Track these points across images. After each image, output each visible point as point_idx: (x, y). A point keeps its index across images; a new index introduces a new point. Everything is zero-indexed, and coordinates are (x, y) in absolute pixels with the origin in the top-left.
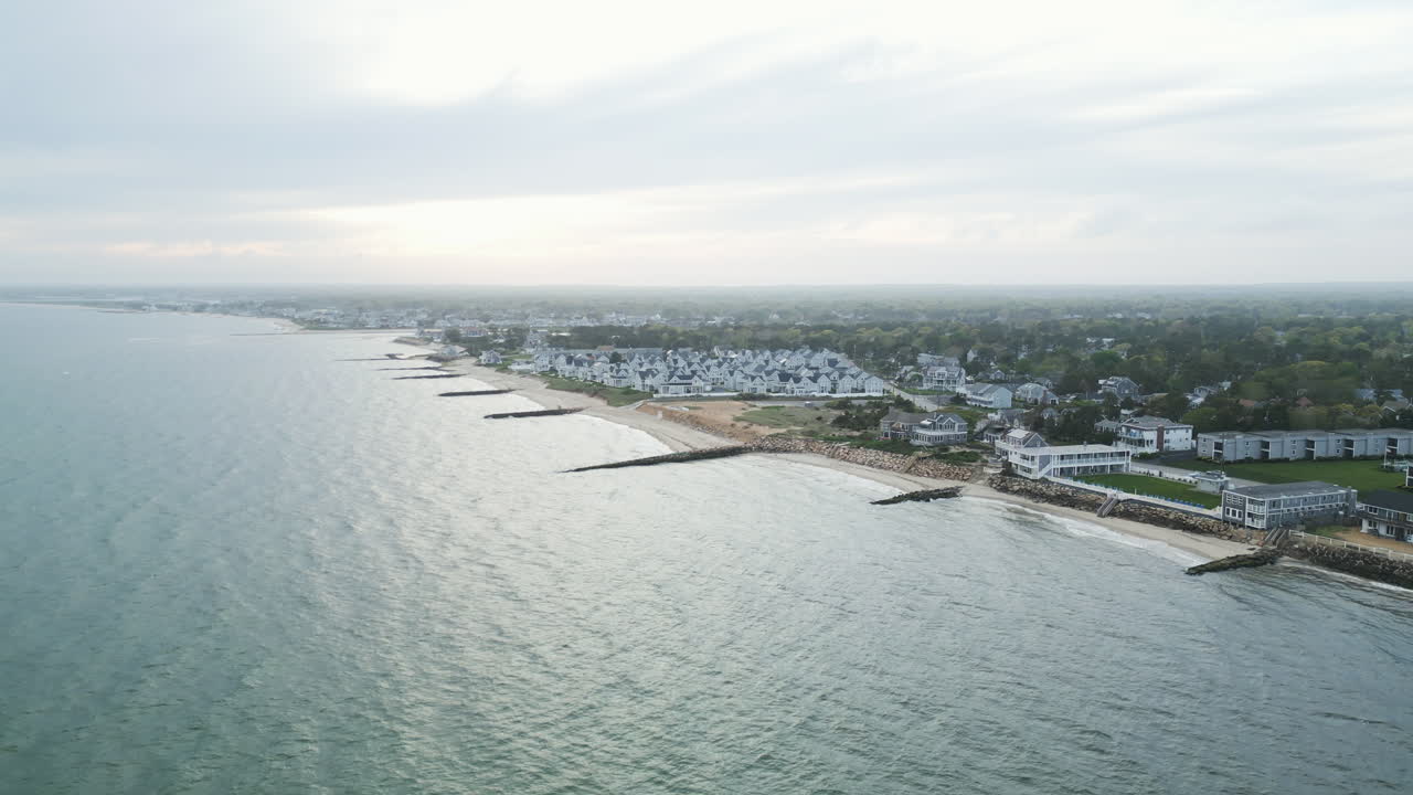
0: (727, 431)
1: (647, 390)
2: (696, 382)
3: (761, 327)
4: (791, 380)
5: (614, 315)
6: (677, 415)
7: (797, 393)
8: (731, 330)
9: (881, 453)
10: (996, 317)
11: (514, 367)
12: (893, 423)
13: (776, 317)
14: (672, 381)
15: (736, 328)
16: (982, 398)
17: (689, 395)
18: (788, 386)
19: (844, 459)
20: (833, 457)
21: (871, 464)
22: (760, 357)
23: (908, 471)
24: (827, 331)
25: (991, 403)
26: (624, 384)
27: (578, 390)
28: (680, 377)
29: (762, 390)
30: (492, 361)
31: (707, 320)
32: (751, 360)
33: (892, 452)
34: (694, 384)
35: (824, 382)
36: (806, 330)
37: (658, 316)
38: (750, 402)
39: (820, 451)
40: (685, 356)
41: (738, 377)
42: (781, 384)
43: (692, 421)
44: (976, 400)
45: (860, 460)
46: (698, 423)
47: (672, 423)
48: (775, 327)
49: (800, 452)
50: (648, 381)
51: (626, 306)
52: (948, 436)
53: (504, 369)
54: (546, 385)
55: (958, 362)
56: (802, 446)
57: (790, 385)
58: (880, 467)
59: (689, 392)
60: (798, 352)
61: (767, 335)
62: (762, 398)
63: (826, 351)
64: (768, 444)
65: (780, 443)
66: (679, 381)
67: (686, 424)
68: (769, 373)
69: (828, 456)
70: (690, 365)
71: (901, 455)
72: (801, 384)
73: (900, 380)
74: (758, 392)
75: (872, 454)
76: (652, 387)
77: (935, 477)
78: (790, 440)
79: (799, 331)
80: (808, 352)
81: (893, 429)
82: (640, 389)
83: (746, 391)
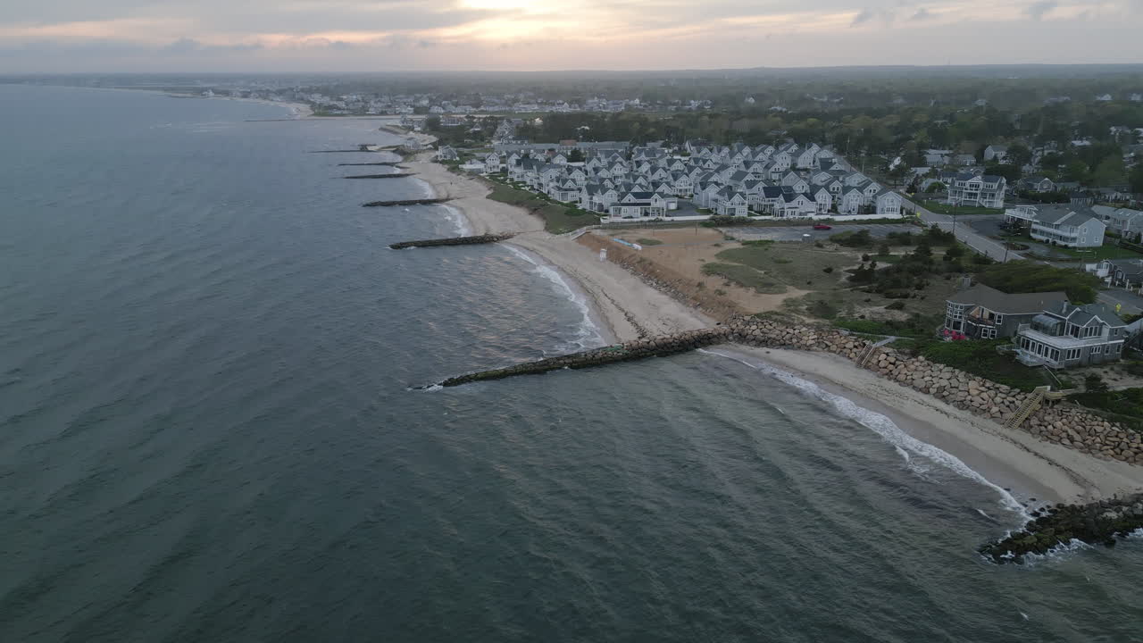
0: (693, 293)
1: (595, 209)
2: (657, 202)
3: (738, 115)
4: (781, 198)
5: (596, 100)
6: (626, 256)
7: (788, 216)
8: (706, 118)
9: (961, 375)
10: (976, 99)
11: (467, 166)
12: (969, 309)
13: (752, 100)
14: (625, 200)
15: (711, 116)
16: (1059, 232)
17: (646, 219)
18: (777, 206)
19: (889, 375)
20: (867, 367)
21: (941, 395)
22: (738, 156)
23: (1026, 426)
24: (811, 120)
25: (1074, 239)
26: (569, 198)
27: (518, 204)
28: (636, 195)
29: (742, 212)
30: (449, 157)
31: (683, 104)
32: (728, 161)
33: (984, 377)
34: (654, 204)
35: (823, 197)
36: (787, 118)
37: (637, 101)
38: (724, 230)
39: (842, 351)
40: (652, 153)
41: (712, 192)
42: (767, 202)
43: (645, 269)
44: (1049, 234)
45: (920, 383)
46: (652, 272)
47: (616, 269)
48: (754, 113)
49: (808, 349)
50: (596, 199)
51: (612, 87)
52: (1091, 349)
53: (454, 168)
54: (489, 192)
55: (974, 161)
56: (811, 338)
57: (779, 203)
58: (962, 405)
59: (646, 214)
60: (781, 148)
61: (745, 125)
62: (742, 223)
63: (815, 148)
64: (754, 330)
65: (775, 331)
66: (634, 200)
67: (635, 273)
68: (750, 185)
69: (859, 365)
70: (654, 170)
71: (1004, 387)
72: (794, 203)
73: (911, 189)
74: (737, 215)
75: (943, 375)
76: (601, 206)
77: (1088, 449)
78: (792, 326)
79: (779, 119)
80: (795, 148)
81: (972, 319)
82: (588, 207)
83: (722, 212)
